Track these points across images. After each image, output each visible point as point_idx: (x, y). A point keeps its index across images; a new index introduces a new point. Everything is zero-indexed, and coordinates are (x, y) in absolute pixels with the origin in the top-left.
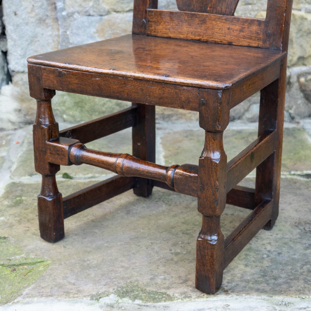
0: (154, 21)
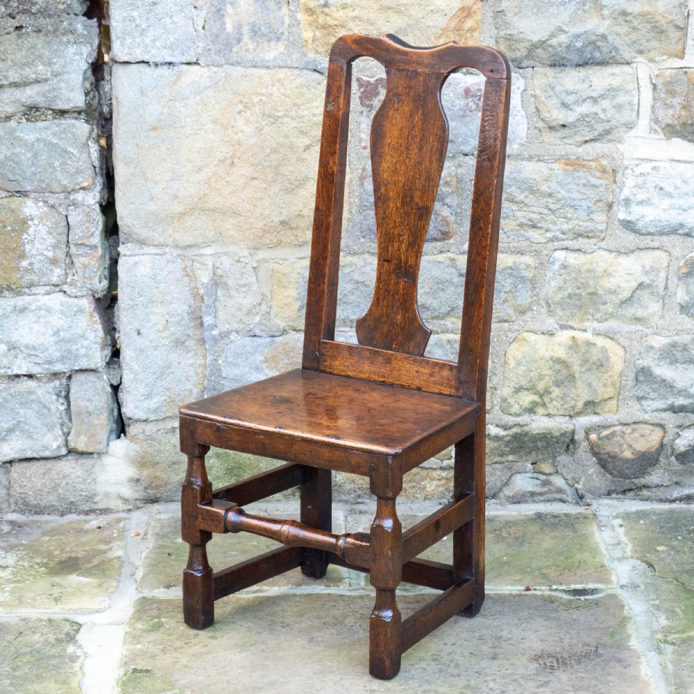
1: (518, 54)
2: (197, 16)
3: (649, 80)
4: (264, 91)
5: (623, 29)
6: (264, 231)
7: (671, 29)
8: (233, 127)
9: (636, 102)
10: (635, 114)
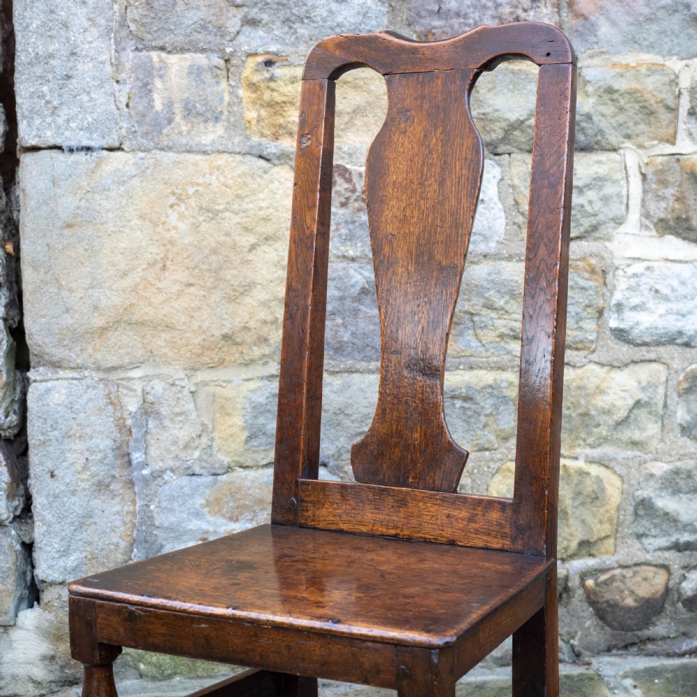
0: (311, 502)
1: (494, 136)
2: (120, 91)
3: (637, 169)
4: (200, 181)
5: (609, 109)
6: (203, 347)
7: (662, 110)
8: (164, 223)
9: (624, 193)
10: (623, 207)
